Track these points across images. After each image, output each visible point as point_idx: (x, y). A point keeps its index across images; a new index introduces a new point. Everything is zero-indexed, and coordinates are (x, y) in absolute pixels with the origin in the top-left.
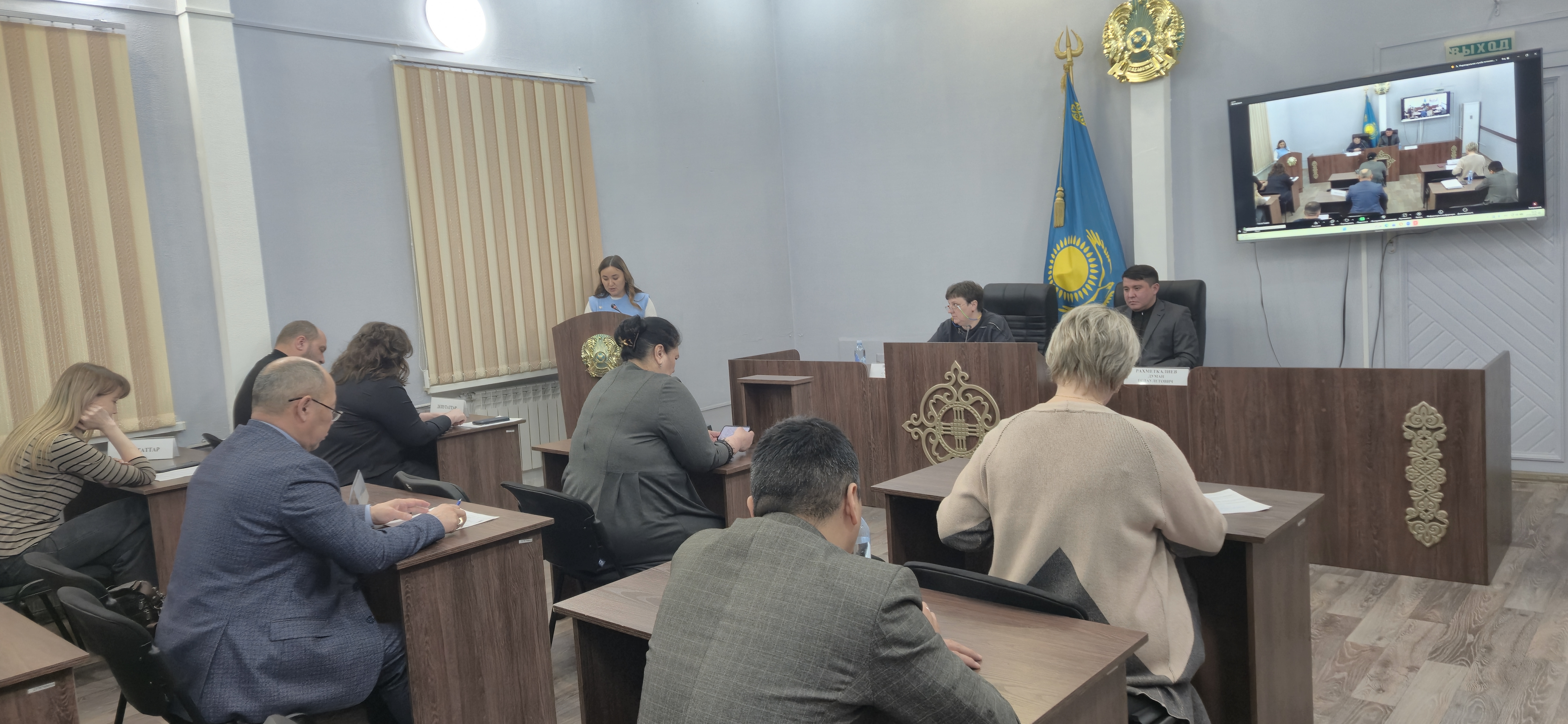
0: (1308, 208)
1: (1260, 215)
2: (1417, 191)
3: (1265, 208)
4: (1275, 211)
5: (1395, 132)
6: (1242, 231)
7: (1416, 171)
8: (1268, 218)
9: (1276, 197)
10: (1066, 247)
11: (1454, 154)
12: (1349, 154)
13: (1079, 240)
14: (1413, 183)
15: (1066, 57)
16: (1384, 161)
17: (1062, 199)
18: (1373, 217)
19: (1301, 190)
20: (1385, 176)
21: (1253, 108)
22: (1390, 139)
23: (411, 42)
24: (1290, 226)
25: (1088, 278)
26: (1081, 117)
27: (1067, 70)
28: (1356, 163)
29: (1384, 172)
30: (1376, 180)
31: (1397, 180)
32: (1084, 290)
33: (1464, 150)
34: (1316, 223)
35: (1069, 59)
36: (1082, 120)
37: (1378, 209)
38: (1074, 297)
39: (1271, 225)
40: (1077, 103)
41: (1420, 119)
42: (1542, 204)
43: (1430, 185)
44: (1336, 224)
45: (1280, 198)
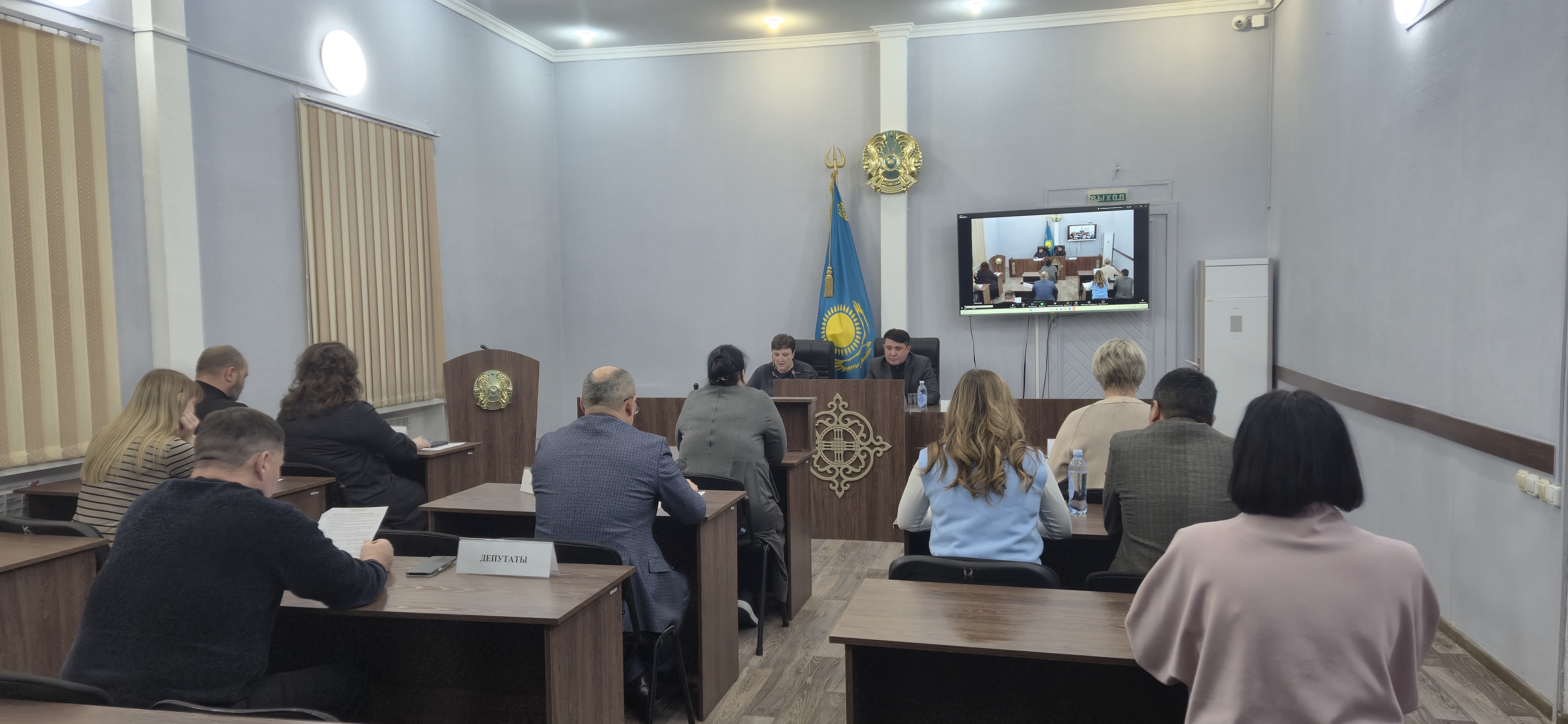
0: (1007, 294)
1: (976, 297)
2: (1076, 288)
3: (980, 293)
4: (987, 296)
5: (1063, 247)
6: (964, 308)
7: (1075, 274)
8: (981, 300)
9: (987, 286)
10: (836, 313)
11: (1098, 265)
12: (1035, 260)
13: (848, 308)
14: (1073, 282)
15: (833, 167)
16: (1057, 266)
17: (831, 276)
18: (1048, 303)
19: (1004, 282)
20: (1057, 277)
21: (975, 222)
22: (1060, 252)
23: (309, 81)
24: (996, 306)
25: (855, 338)
26: (844, 214)
27: (834, 176)
28: (1039, 267)
29: (1056, 274)
30: (1051, 278)
31: (1064, 279)
32: (852, 346)
33: (1104, 264)
34: (1013, 305)
35: (835, 169)
36: (846, 217)
37: (1052, 298)
38: (844, 352)
39: (983, 305)
40: (841, 203)
41: (1079, 240)
42: (1147, 301)
43: (1083, 284)
44: (1026, 307)
45: (990, 286)
